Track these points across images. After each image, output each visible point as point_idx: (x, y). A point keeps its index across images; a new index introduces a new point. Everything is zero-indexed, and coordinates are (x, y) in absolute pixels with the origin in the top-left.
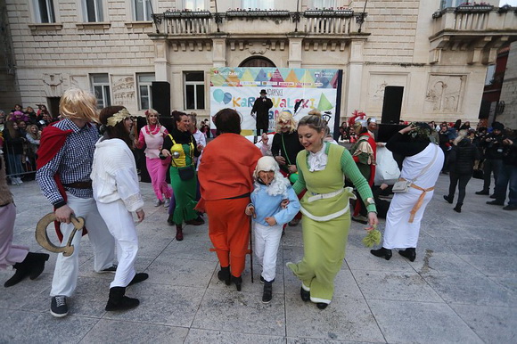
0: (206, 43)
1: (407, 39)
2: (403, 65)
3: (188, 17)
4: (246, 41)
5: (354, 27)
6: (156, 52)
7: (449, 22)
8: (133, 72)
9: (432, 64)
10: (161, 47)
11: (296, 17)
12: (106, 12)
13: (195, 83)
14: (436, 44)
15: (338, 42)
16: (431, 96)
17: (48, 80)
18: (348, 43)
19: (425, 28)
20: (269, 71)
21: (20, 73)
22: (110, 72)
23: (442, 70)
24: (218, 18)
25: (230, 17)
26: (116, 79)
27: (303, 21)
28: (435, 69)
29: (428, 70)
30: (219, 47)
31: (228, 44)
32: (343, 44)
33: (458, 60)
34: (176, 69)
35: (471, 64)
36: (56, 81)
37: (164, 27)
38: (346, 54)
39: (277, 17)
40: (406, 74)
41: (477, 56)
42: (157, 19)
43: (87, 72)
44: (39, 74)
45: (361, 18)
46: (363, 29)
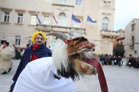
2: (95, 40)
5: (83, 31)
8: (28, 36)
9: (101, 41)
11: (70, 28)
14: (101, 37)
16: (101, 48)
17: (3, 36)
19: (99, 33)
22: (21, 35)
24: (52, 27)
25: (55, 27)
26: (23, 38)
27: (72, 29)
28: (102, 42)
33: (106, 40)
35: (109, 41)
36: (5, 36)
37: (39, 27)
39: (66, 28)
42: (37, 25)
43: (15, 35)
45: (85, 30)
46: (85, 32)
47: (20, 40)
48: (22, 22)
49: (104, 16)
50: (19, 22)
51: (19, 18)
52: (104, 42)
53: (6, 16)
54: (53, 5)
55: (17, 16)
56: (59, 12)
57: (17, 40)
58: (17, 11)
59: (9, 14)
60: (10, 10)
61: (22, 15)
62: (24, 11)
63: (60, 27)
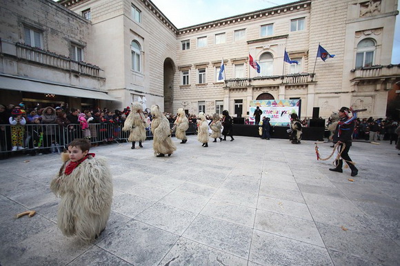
0: (245, 89)
1: (338, 82)
2: (336, 93)
3: (238, 81)
4: (261, 88)
5: (309, 79)
6: (224, 92)
7: (359, 74)
8: (214, 100)
9: (353, 92)
10: (227, 91)
11: (283, 78)
12: (206, 80)
13: (239, 104)
14: (353, 83)
15: (302, 86)
16: (354, 106)
17: (183, 104)
18: (307, 86)
19: (347, 76)
20: (272, 101)
21: (174, 102)
22: (206, 100)
23: (359, 94)
24: (250, 80)
25: (255, 80)
26: (207, 103)
27: (286, 78)
28: (355, 94)
29: (351, 94)
30: (250, 90)
31: (253, 89)
32: (304, 86)
33: (368, 90)
34: (232, 99)
35: (376, 91)
36: (186, 104)
37: (228, 85)
38: (306, 90)
39: (274, 78)
40: (338, 97)
41: (379, 87)
42: (226, 82)
43: (197, 101)
44: (181, 102)
45: (313, 75)
46: (314, 80)
47: (204, 106)
48: (204, 81)
49: (363, 37)
50: (200, 82)
51: (200, 76)
52: (362, 94)
53: (184, 77)
54: (249, 43)
55: (197, 73)
56: (261, 52)
57: (200, 107)
58: (197, 66)
59: (188, 73)
60: (189, 67)
61: (204, 71)
62: (206, 64)
63: (263, 79)
